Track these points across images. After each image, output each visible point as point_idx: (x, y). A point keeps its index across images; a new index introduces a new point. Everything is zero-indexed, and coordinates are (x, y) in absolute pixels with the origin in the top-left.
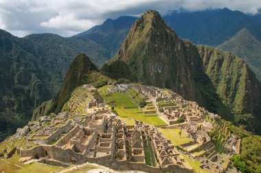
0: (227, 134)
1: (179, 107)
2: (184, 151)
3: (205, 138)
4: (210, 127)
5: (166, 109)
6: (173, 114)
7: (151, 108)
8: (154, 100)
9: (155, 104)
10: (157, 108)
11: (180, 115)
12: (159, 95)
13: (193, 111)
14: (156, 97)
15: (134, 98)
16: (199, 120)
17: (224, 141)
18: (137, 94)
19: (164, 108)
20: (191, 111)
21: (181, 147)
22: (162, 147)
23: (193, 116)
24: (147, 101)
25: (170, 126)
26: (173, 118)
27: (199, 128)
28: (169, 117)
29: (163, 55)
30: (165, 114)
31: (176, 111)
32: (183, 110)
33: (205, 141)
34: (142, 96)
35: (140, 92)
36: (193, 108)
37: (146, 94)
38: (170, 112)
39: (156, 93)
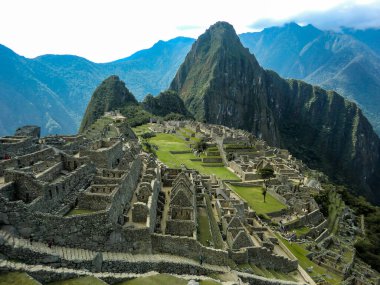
0: (340, 205)
1: (260, 155)
2: (273, 225)
3: (309, 205)
5: (239, 155)
6: (251, 163)
7: (214, 154)
8: (219, 141)
9: (221, 147)
10: (224, 156)
11: (264, 165)
12: (228, 135)
13: (284, 161)
14: (224, 137)
15: (188, 139)
16: (296, 176)
18: (193, 135)
19: (236, 154)
20: (281, 161)
21: (267, 217)
22: (232, 212)
23: (286, 168)
24: (209, 143)
25: (244, 181)
26: (250, 169)
27: (297, 189)
28: (245, 168)
29: (235, 90)
30: (238, 162)
31: (257, 159)
32: (268, 158)
33: (309, 210)
34: (199, 136)
35: (198, 130)
36: (283, 157)
37: (207, 132)
38: (246, 160)
39: (224, 131)
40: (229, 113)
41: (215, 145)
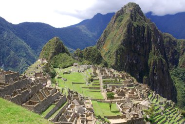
5: (110, 86)
7: (96, 85)
8: (100, 77)
9: (101, 81)
10: (102, 86)
14: (103, 75)
18: (91, 73)
19: (108, 85)
21: (104, 118)
25: (106, 100)
27: (135, 105)
30: (107, 90)
32: (127, 88)
38: (113, 89)
40: (134, 62)
41: (98, 79)
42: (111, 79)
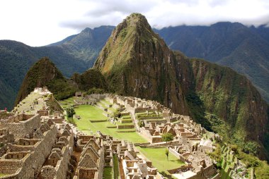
0: (233, 161)
1: (165, 121)
3: (204, 162)
4: (211, 146)
5: (148, 122)
7: (127, 122)
8: (131, 110)
9: (134, 115)
10: (136, 122)
11: (168, 130)
12: (140, 105)
13: (185, 126)
14: (135, 107)
15: (106, 110)
16: (194, 137)
17: (230, 169)
18: (111, 106)
19: (145, 121)
20: (183, 125)
21: (168, 173)
22: (136, 171)
23: (186, 131)
24: (123, 112)
25: (152, 144)
26: (157, 134)
27: (195, 148)
28: (152, 132)
29: (149, 68)
30: (147, 128)
31: (163, 125)
32: (172, 124)
33: (204, 166)
34: (116, 107)
35: (115, 102)
36: (185, 122)
37: (122, 103)
38: (154, 126)
39: (136, 102)
40: (144, 86)
41: (128, 114)
42: (147, 112)
